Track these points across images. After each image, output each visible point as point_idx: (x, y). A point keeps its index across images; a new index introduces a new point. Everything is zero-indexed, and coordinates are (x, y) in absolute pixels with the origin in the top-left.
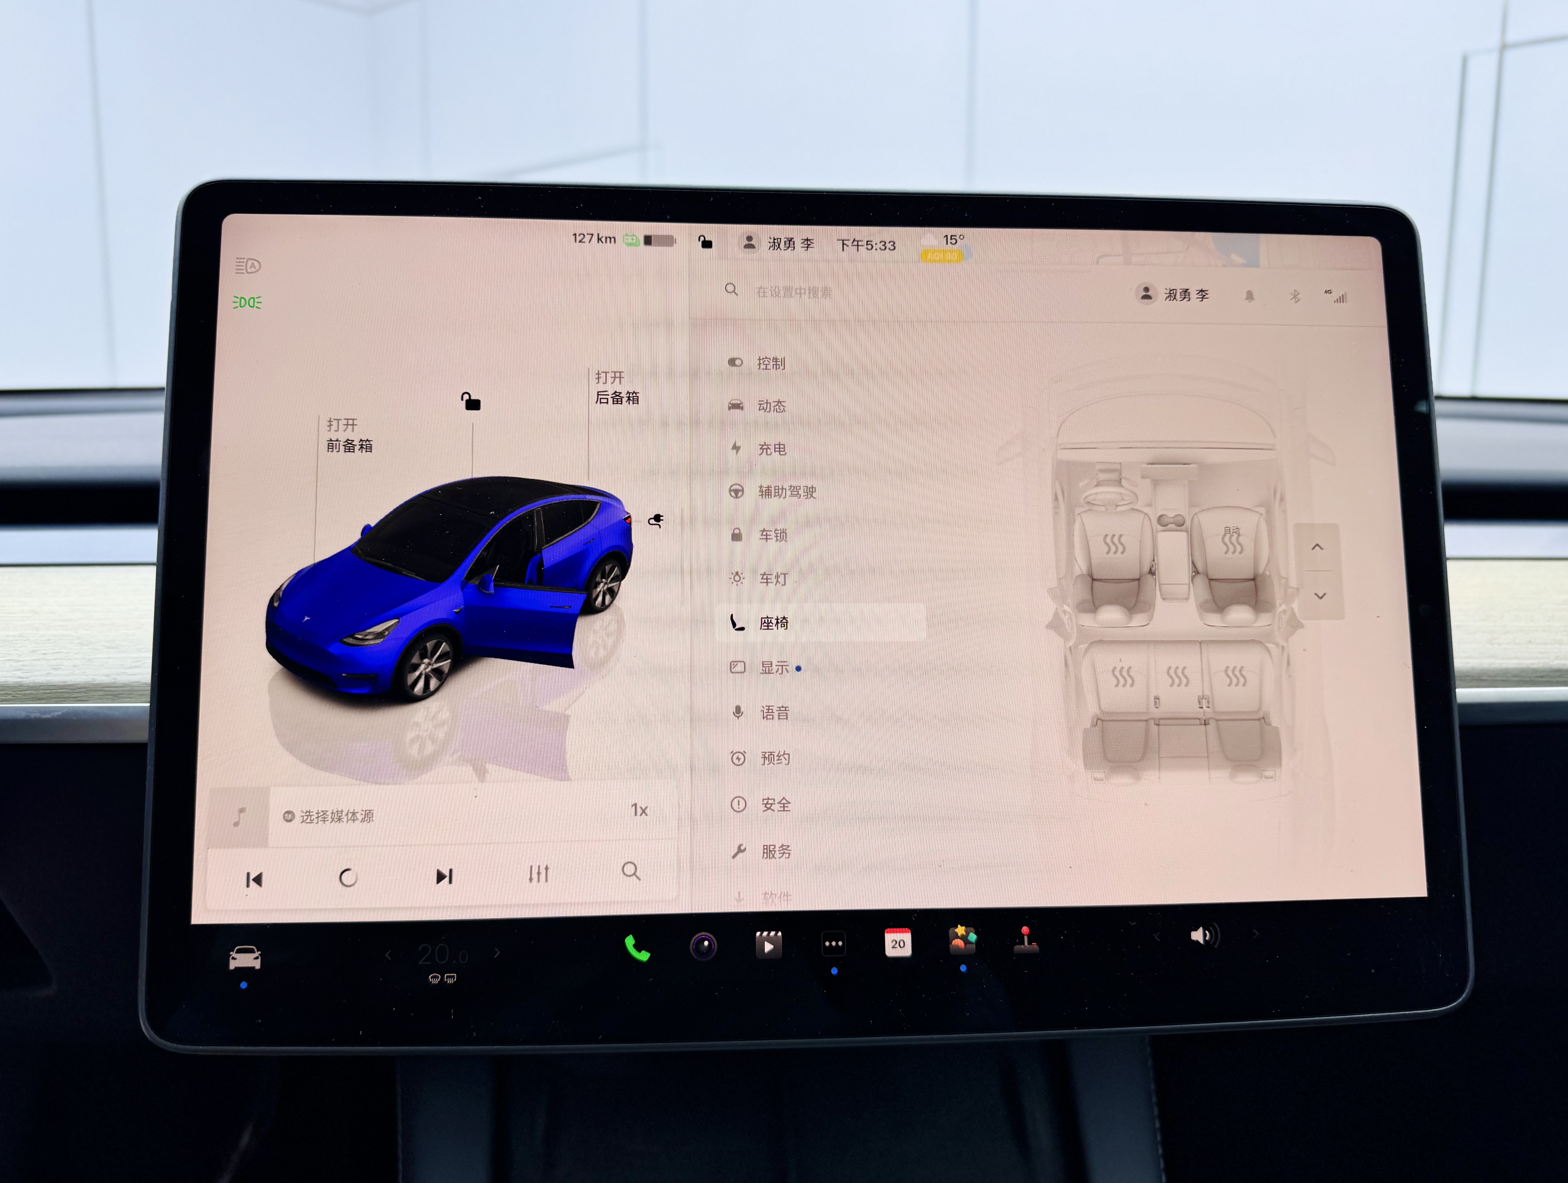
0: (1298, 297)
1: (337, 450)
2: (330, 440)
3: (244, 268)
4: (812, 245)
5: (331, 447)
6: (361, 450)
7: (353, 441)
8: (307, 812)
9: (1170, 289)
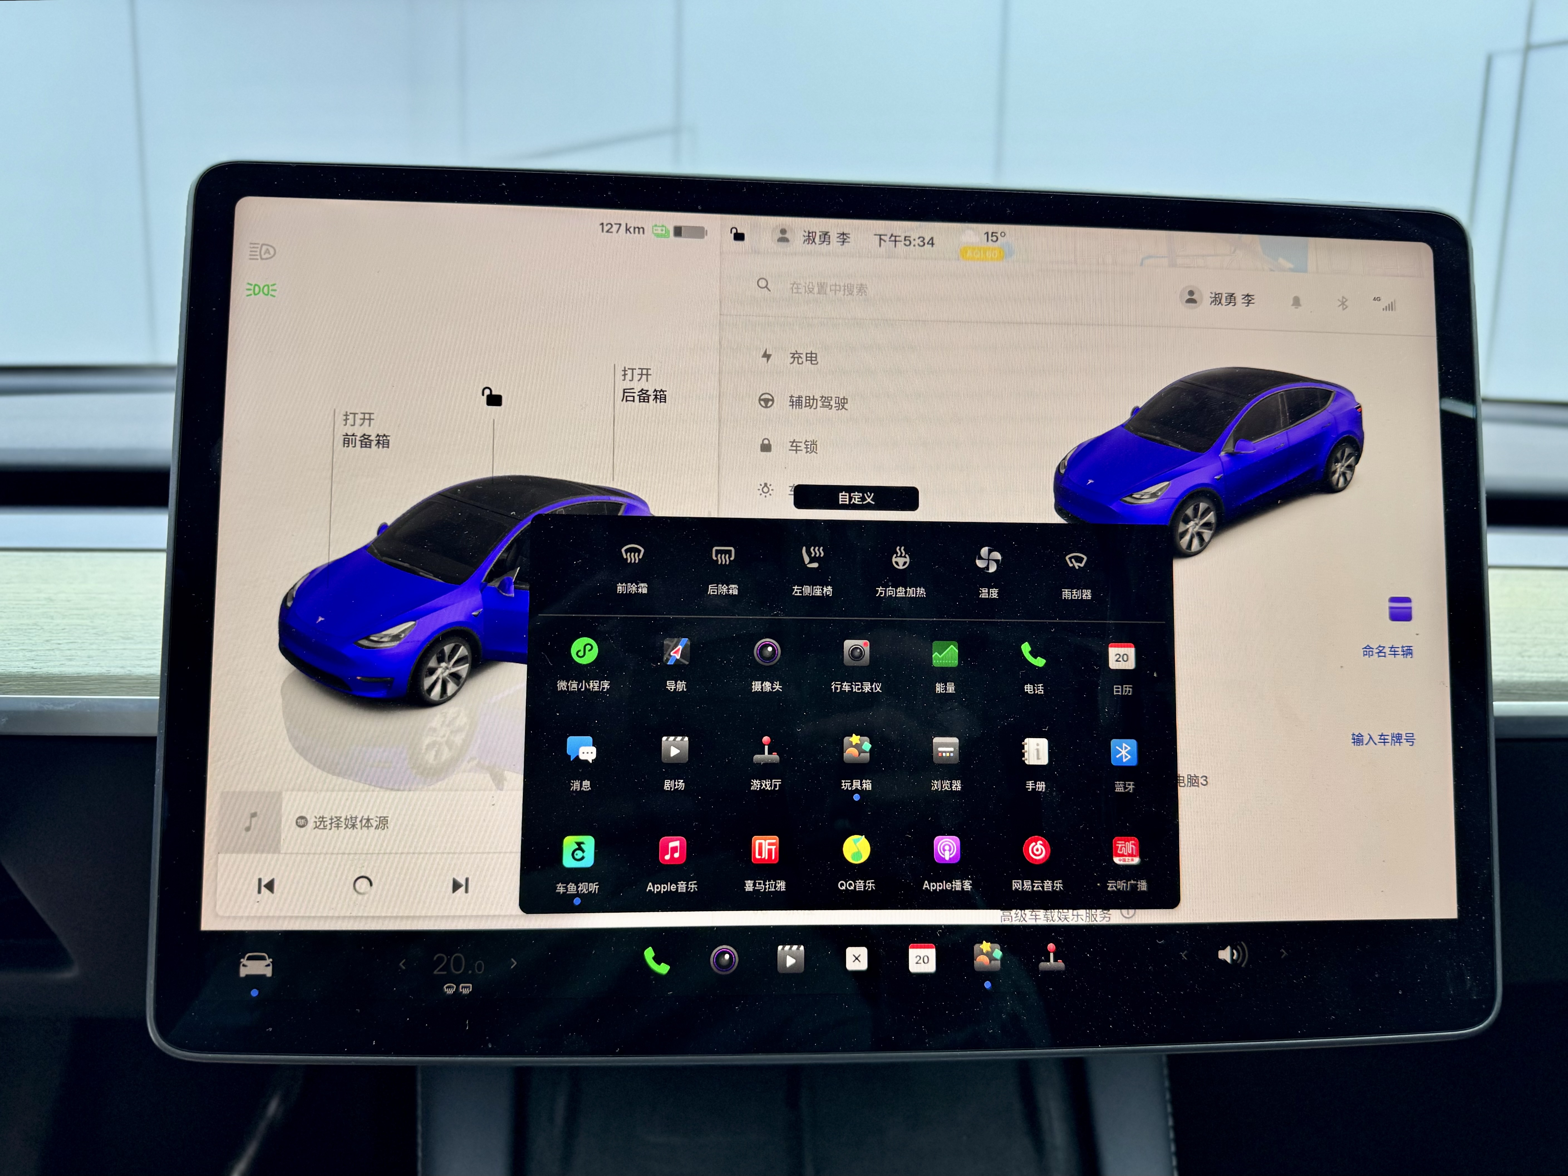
0: (1346, 303)
1: (354, 445)
2: (345, 434)
3: (258, 253)
4: (848, 240)
5: (347, 442)
6: (377, 446)
7: (370, 436)
8: (320, 817)
9: (1215, 293)
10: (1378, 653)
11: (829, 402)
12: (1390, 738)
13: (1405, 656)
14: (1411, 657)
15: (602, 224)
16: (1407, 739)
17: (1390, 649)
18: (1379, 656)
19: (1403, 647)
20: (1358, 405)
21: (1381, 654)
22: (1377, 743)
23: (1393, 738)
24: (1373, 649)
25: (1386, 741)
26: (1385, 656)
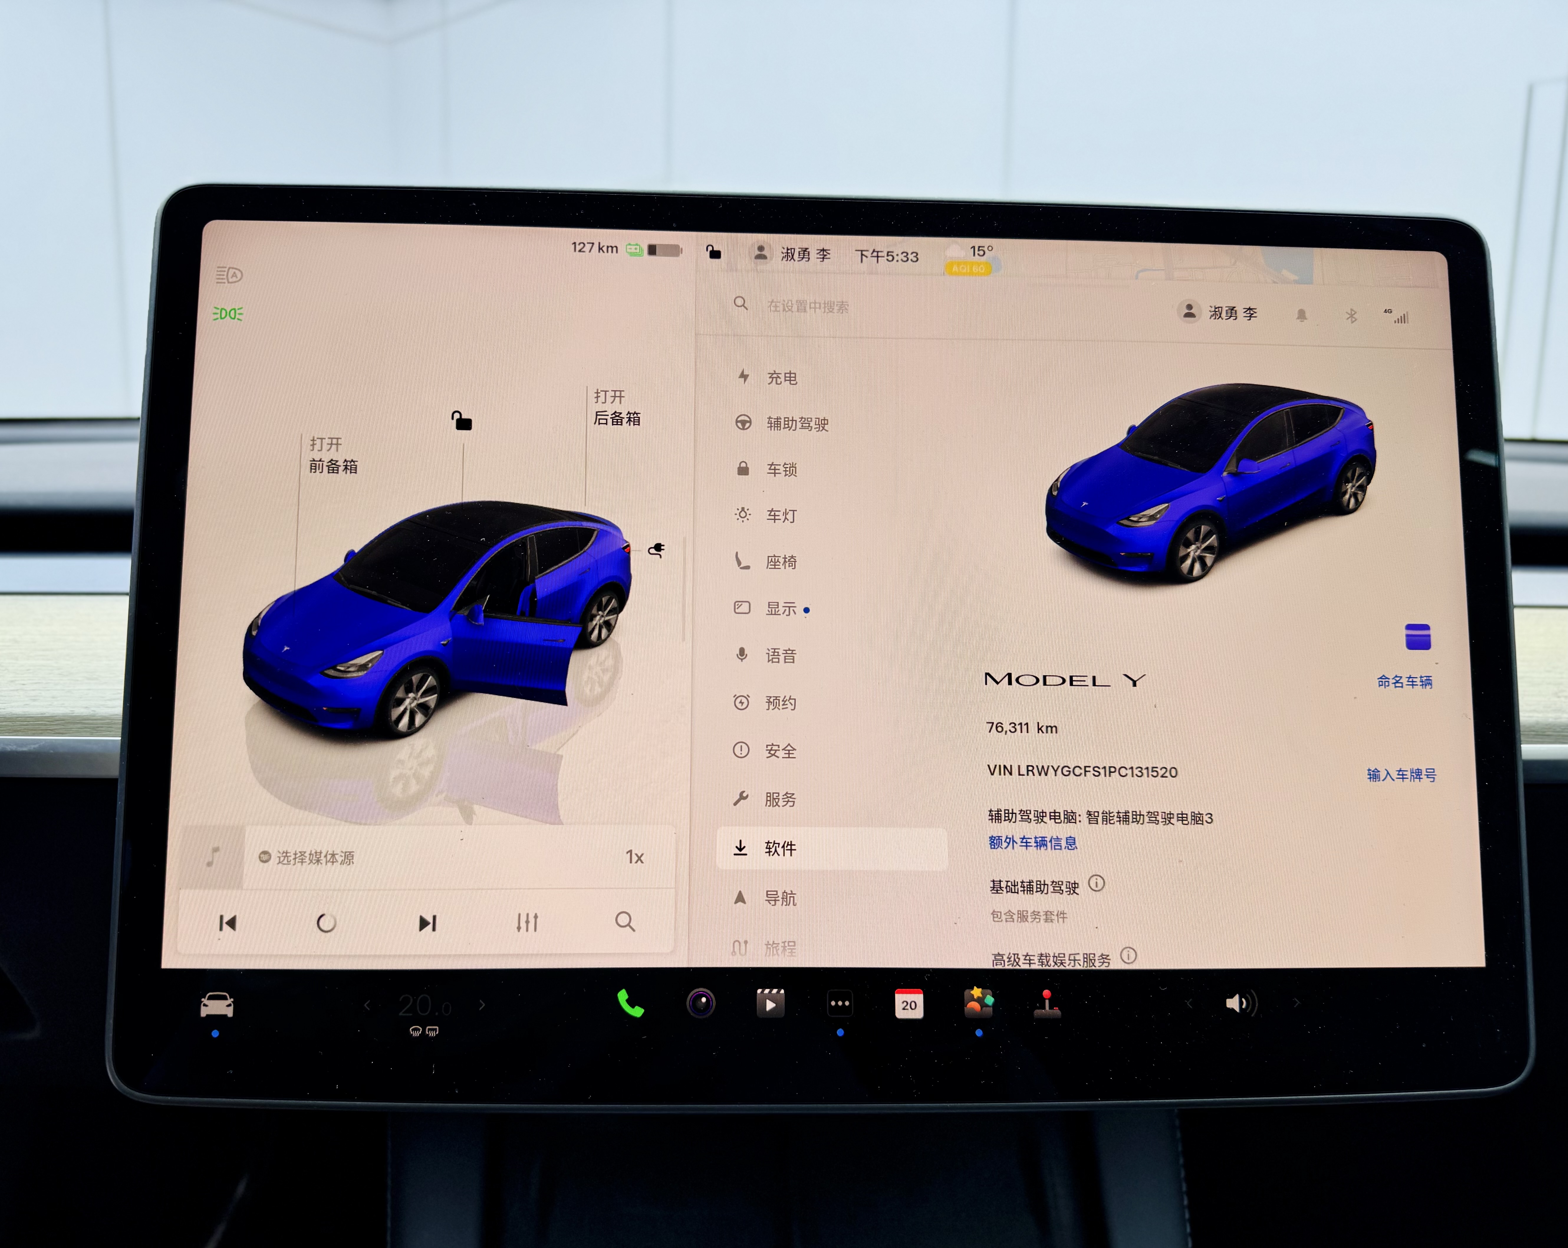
0: (1355, 316)
1: (321, 471)
2: (312, 460)
3: (225, 277)
4: (828, 256)
5: (314, 468)
6: (345, 471)
7: (337, 461)
8: (284, 852)
9: (1215, 306)
10: (1395, 683)
11: (809, 424)
12: (1409, 773)
13: (1424, 686)
14: (1431, 688)
15: (575, 243)
16: (1427, 775)
17: (1407, 679)
18: (1396, 687)
19: (1421, 677)
20: (1370, 422)
21: (1397, 685)
22: (1394, 778)
23: (1413, 774)
24: (1389, 679)
25: (1405, 777)
26: (1402, 687)
